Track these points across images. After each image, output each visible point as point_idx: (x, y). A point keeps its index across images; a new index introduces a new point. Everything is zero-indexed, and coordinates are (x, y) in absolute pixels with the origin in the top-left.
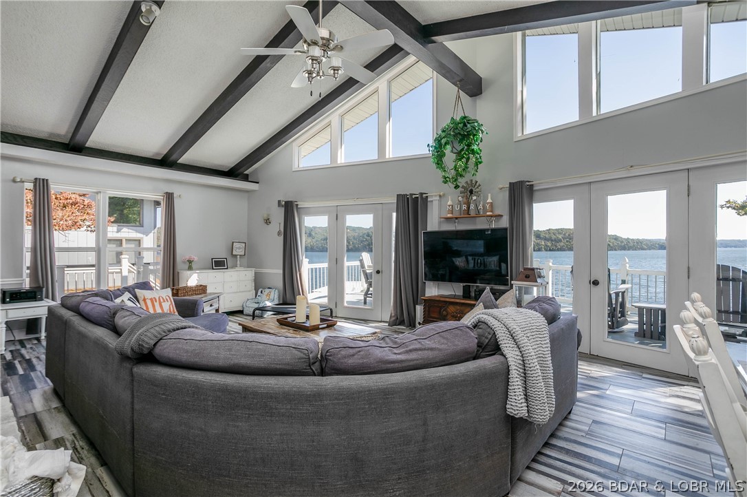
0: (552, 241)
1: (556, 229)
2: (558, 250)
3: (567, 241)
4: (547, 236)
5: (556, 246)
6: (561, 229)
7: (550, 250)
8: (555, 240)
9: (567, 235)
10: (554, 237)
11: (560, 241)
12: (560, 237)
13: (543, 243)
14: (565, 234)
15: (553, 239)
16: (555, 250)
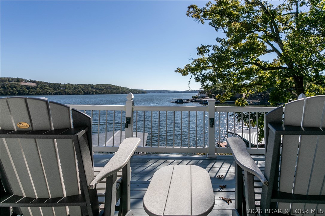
0: (99, 89)
1: (102, 84)
2: (102, 94)
3: (107, 90)
4: (97, 87)
5: (101, 92)
6: (104, 84)
7: (98, 94)
8: (101, 89)
9: (107, 87)
10: (100, 88)
11: (103, 90)
12: (103, 88)
13: (95, 91)
14: (106, 87)
15: (100, 89)
16: (101, 94)
